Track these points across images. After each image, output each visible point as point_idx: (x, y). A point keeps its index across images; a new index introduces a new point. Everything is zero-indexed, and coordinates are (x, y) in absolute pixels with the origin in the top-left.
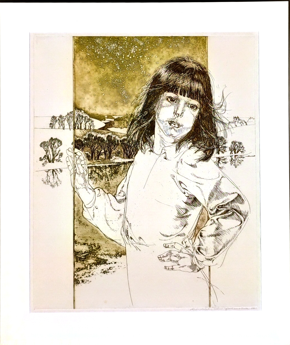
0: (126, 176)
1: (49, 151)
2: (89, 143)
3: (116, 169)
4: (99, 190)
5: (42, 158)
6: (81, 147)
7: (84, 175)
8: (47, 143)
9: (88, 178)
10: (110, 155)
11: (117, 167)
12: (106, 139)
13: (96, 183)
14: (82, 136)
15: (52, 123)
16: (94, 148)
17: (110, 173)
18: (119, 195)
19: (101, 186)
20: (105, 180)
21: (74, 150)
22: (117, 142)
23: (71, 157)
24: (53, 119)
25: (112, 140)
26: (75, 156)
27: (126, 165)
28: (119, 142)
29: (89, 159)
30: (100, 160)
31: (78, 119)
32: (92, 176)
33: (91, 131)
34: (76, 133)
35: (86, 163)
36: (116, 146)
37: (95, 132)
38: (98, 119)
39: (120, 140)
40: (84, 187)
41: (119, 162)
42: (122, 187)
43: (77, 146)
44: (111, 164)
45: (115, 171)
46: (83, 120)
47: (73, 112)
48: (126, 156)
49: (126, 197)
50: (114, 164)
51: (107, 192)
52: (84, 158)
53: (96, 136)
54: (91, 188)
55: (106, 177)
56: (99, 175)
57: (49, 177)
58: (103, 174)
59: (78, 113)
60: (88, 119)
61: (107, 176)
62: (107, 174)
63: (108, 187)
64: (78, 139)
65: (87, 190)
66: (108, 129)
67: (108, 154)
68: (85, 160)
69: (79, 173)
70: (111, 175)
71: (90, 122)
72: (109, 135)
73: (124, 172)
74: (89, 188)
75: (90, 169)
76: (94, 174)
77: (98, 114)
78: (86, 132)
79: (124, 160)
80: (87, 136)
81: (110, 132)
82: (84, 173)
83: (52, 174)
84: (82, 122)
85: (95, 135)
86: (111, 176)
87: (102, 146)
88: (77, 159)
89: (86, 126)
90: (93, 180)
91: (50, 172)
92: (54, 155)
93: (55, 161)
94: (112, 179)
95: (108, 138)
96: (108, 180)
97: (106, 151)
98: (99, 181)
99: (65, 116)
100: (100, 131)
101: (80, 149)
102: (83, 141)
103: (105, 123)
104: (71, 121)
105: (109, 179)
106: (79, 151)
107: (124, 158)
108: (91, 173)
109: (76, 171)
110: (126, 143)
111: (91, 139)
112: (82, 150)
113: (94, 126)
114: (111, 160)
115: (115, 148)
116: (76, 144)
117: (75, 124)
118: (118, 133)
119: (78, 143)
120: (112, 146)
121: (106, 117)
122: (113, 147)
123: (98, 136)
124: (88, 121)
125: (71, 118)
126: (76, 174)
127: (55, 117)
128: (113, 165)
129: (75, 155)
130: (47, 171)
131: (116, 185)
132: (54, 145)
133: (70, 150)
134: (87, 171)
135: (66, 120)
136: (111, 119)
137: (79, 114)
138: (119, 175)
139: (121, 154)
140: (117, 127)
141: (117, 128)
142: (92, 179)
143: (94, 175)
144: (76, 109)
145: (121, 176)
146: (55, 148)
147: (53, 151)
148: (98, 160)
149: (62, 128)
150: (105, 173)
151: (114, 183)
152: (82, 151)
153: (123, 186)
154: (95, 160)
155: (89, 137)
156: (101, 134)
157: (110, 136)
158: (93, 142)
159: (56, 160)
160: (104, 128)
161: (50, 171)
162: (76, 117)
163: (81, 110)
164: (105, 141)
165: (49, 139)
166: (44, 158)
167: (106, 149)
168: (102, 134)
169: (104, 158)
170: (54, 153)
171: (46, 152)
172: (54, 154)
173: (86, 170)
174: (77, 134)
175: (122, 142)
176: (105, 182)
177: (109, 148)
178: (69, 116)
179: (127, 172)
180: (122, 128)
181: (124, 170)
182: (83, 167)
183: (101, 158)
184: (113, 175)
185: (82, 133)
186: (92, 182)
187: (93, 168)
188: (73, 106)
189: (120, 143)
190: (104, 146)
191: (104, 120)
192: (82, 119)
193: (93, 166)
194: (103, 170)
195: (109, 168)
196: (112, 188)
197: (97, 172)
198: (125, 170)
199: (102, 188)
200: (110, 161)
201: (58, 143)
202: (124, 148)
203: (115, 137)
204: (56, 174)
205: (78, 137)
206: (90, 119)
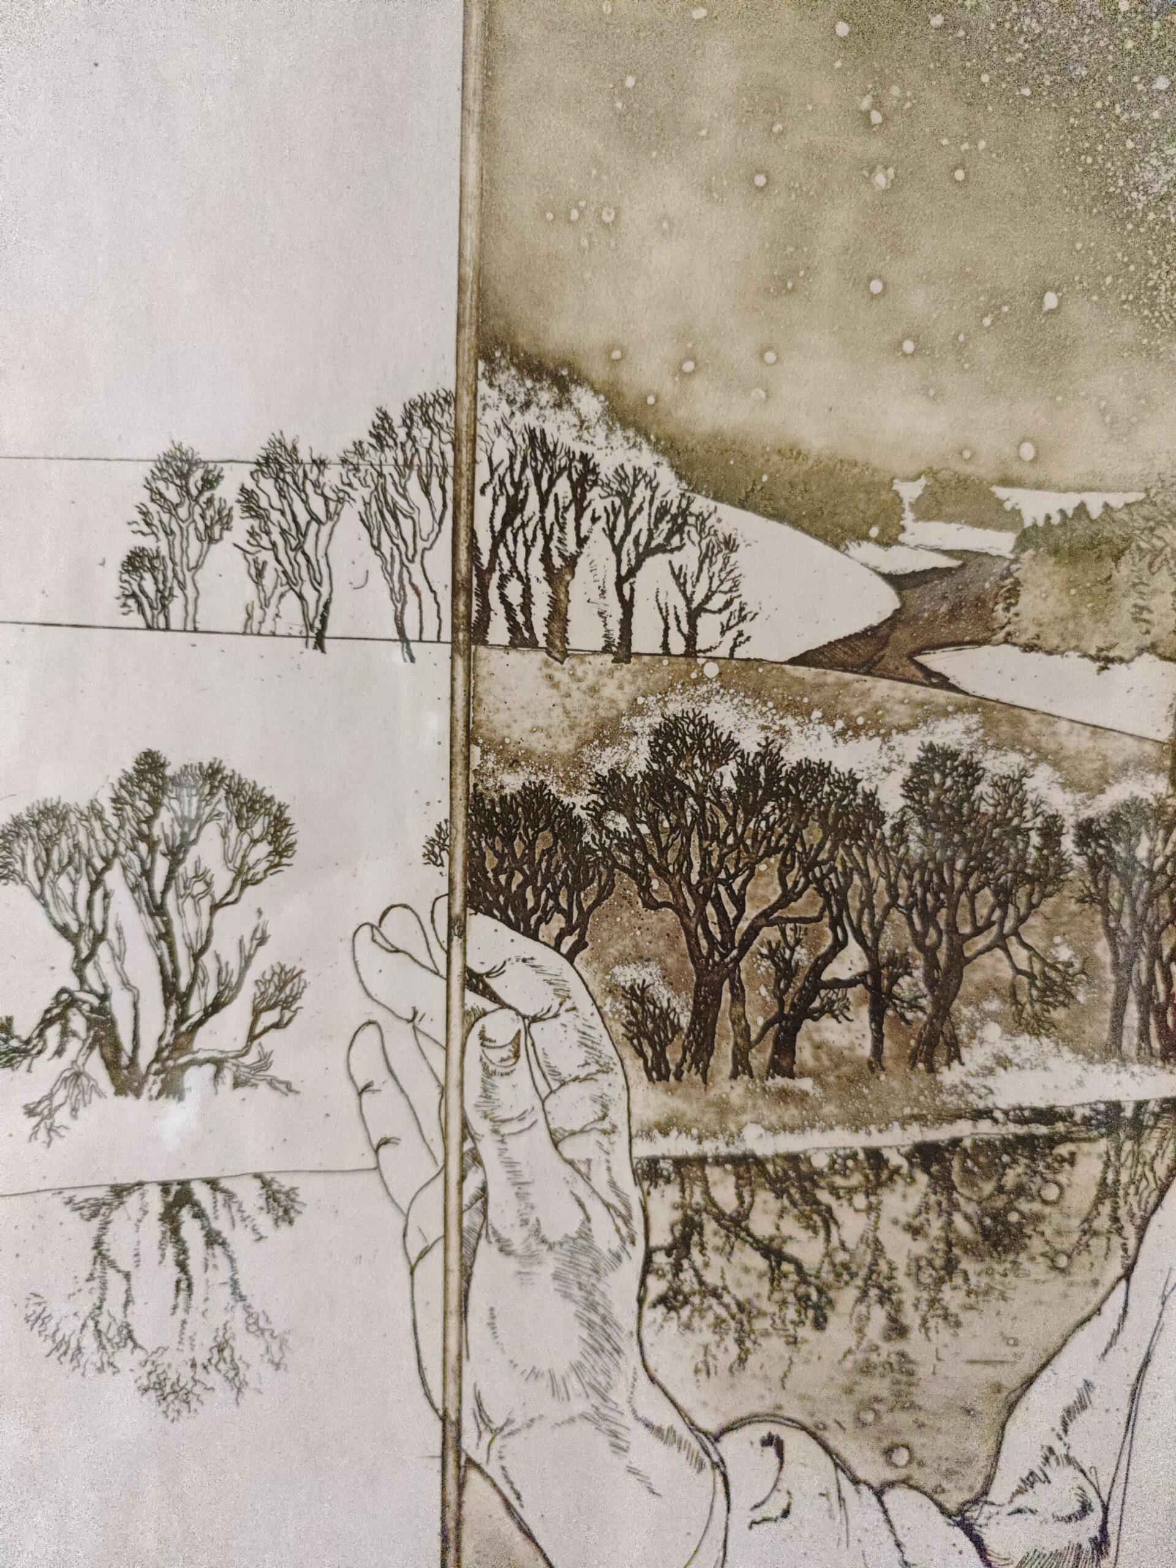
0: (1127, 1274)
1: (119, 930)
2: (663, 851)
3: (1000, 1189)
4: (780, 1454)
5: (24, 1028)
6: (554, 896)
7: (584, 1260)
8: (91, 834)
9: (641, 1301)
10: (942, 1009)
11: (1015, 1161)
12: (902, 802)
13: (742, 1360)
14: (566, 745)
15: (149, 543)
16: (732, 912)
17: (920, 1247)
18: (1021, 1501)
19: (802, 1397)
20: (860, 1331)
21: (463, 934)
22: (1035, 839)
23: (423, 1026)
24: (172, 494)
25: (974, 811)
26: (466, 1014)
27: (1128, 1146)
28: (1068, 843)
29: (660, 1056)
30: (802, 1075)
31: (515, 507)
32: (687, 1275)
33: (701, 680)
34: (488, 700)
35: (618, 1115)
36: (1021, 894)
37: (757, 694)
38: (796, 524)
39: (1086, 813)
40: (580, 1405)
41: (1042, 1104)
42: (1068, 1416)
43: (500, 890)
44: (941, 1134)
45: (985, 1213)
46: (594, 520)
47: (450, 400)
48: (1144, 1035)
49: (1103, 1529)
50: (985, 1127)
51: (873, 1470)
52: (585, 1040)
53: (769, 756)
54: (667, 1418)
55: (874, 1292)
56: (786, 1267)
57: (127, 1276)
58: (841, 1257)
59: (519, 422)
60: (663, 511)
61: (890, 1278)
62: (890, 1255)
63: (892, 1410)
64: (513, 782)
65: (619, 1447)
66: (936, 661)
67: (913, 1005)
68: (605, 1070)
69: (517, 1238)
70: (930, 1263)
71: (688, 557)
72: (938, 741)
73: (1096, 1234)
74: (648, 1425)
75: (672, 1193)
76: (717, 1249)
77: (793, 453)
78: (628, 689)
79: (1114, 1078)
80: (645, 752)
81: (960, 709)
82: (585, 1234)
83: (162, 1247)
84: (571, 547)
85: (750, 742)
86: (941, 1281)
87: (842, 892)
88: (494, 1055)
89: (627, 606)
90: (696, 1322)
91: (136, 1214)
92: (183, 1000)
93: (196, 1079)
94: (946, 1317)
95: (930, 784)
96: (897, 1329)
97: (892, 961)
98: (775, 1345)
99: (332, 455)
100: (819, 687)
101: (545, 919)
102: (583, 814)
103: (896, 581)
104: (426, 523)
105: (911, 1318)
106: (525, 946)
107: (1112, 1050)
108: (680, 1247)
109: (484, 1213)
110: (1152, 855)
111: (700, 799)
112: (569, 942)
113: (742, 619)
114: (950, 1076)
115: (1009, 924)
116: (491, 861)
117: (483, 576)
118: (1064, 726)
119: (518, 847)
120: (972, 902)
121: (910, 491)
122: (983, 911)
123: (791, 756)
124: (658, 540)
125: (427, 493)
126: (487, 1253)
127: (193, 463)
128: (967, 1143)
129: (474, 1000)
130: (95, 1210)
131: (998, 1388)
132: (176, 855)
133: (399, 928)
134: (627, 1221)
135: (350, 514)
136: (980, 523)
137: (536, 439)
138: (1039, 1269)
139: (1081, 998)
140: (1055, 641)
141: (1050, 653)
142: (685, 1312)
143: (717, 1260)
144: (489, 359)
145: (1058, 1284)
146: (196, 899)
147: (166, 936)
148: (780, 1081)
149: (298, 627)
150: (863, 1239)
151: (973, 1362)
152: (570, 957)
153: (1082, 1404)
154: (734, 1076)
155: (670, 772)
156: (840, 724)
157: (954, 755)
158: (715, 837)
159: (210, 1069)
160: (884, 642)
161: (133, 1201)
162: (493, 471)
163: (562, 385)
164: (887, 829)
165: (116, 775)
166: (53, 1034)
167: (888, 931)
168: (852, 730)
169: (865, 1050)
170: (176, 973)
171: (66, 950)
172: (184, 982)
173: (613, 1200)
174: (499, 719)
175: (1109, 850)
176: (860, 1356)
177: (928, 918)
178: (389, 453)
179: (1142, 1231)
180: (1121, 660)
181: (1106, 1209)
182: (571, 1163)
183: (818, 1047)
184: (968, 1264)
185: (578, 699)
186: (689, 1352)
187: (705, 1180)
188: (460, 326)
189: (1079, 861)
190: (870, 890)
191: (874, 532)
192: (579, 502)
193: (709, 1148)
194: (842, 1212)
195: (922, 1179)
196: (943, 1424)
197: (761, 1225)
198: (1115, 1209)
199: (808, 1422)
200: (939, 1088)
201: (234, 831)
202: (1126, 922)
203: (1024, 773)
204: (212, 1239)
205: (513, 764)
206: (684, 513)
